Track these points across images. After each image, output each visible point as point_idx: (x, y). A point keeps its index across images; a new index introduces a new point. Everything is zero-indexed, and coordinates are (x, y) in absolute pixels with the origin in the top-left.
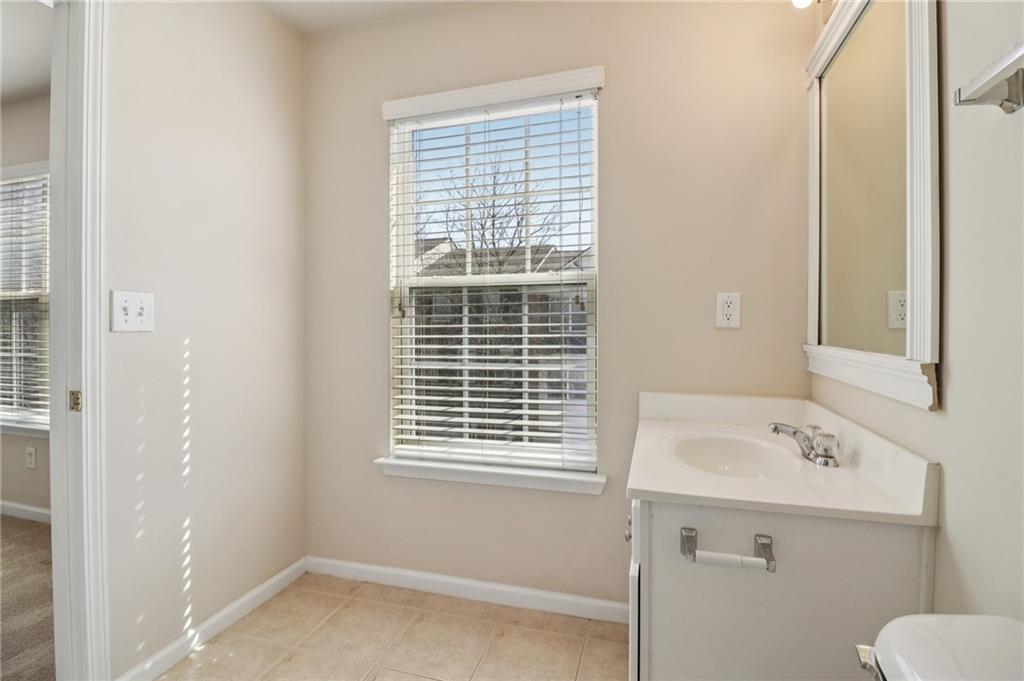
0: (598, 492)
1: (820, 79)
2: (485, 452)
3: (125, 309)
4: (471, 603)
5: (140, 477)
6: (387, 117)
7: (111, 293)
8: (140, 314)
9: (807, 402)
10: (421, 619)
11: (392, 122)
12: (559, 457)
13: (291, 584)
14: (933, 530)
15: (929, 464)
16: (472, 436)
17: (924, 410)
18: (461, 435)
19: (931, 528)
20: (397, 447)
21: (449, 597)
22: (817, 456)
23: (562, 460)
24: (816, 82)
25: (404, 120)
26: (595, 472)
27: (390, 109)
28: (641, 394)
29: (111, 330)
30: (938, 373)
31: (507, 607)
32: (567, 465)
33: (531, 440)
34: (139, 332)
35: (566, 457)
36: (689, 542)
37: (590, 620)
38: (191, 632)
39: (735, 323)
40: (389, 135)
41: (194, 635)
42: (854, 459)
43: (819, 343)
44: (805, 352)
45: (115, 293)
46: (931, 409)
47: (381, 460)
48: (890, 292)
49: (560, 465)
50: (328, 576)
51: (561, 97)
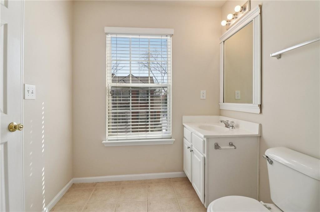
0: (172, 143)
1: (224, 42)
2: (139, 136)
3: (28, 91)
4: (135, 181)
5: (31, 153)
6: (106, 32)
7: (24, 85)
8: (32, 93)
9: (220, 116)
10: (123, 188)
11: (107, 34)
12: (161, 135)
13: (70, 188)
14: (260, 137)
15: (259, 124)
16: (133, 132)
17: (258, 114)
18: (129, 132)
19: (259, 136)
20: (109, 137)
21: (128, 181)
22: (230, 127)
23: (162, 136)
24: (223, 42)
25: (112, 34)
26: (171, 138)
27: (107, 29)
28: (183, 117)
29: (24, 99)
30: (261, 106)
31: (147, 180)
32: (164, 137)
33: (151, 131)
34: (32, 99)
35: (163, 135)
36: (217, 147)
37: (170, 178)
38: (45, 209)
39: (205, 98)
40: (106, 38)
41: (46, 210)
42: (238, 126)
43: (224, 102)
44: (219, 105)
45: (26, 85)
46: (260, 113)
47: (104, 142)
48: (236, 91)
49: (161, 137)
50: (83, 183)
51: (162, 35)
